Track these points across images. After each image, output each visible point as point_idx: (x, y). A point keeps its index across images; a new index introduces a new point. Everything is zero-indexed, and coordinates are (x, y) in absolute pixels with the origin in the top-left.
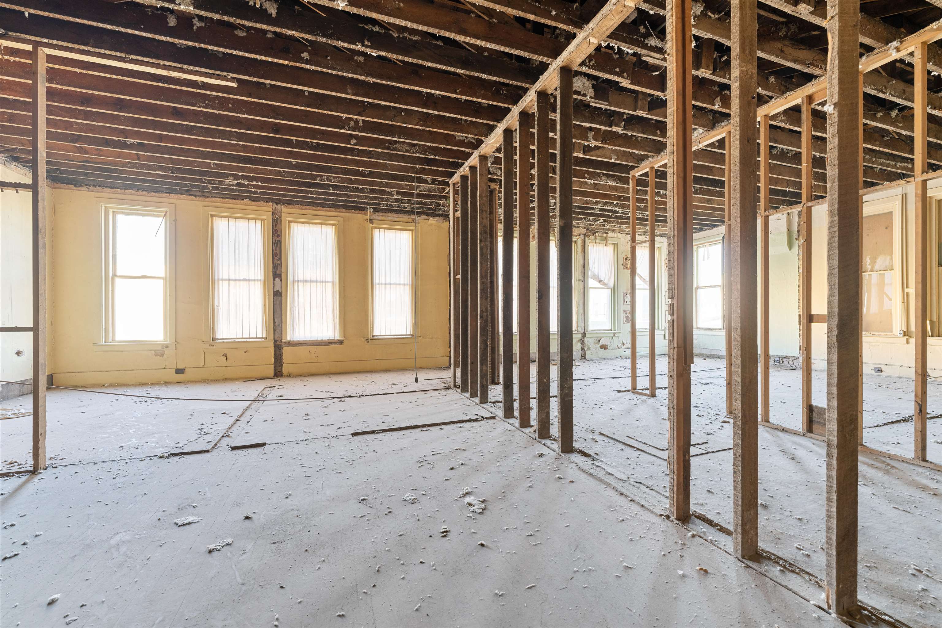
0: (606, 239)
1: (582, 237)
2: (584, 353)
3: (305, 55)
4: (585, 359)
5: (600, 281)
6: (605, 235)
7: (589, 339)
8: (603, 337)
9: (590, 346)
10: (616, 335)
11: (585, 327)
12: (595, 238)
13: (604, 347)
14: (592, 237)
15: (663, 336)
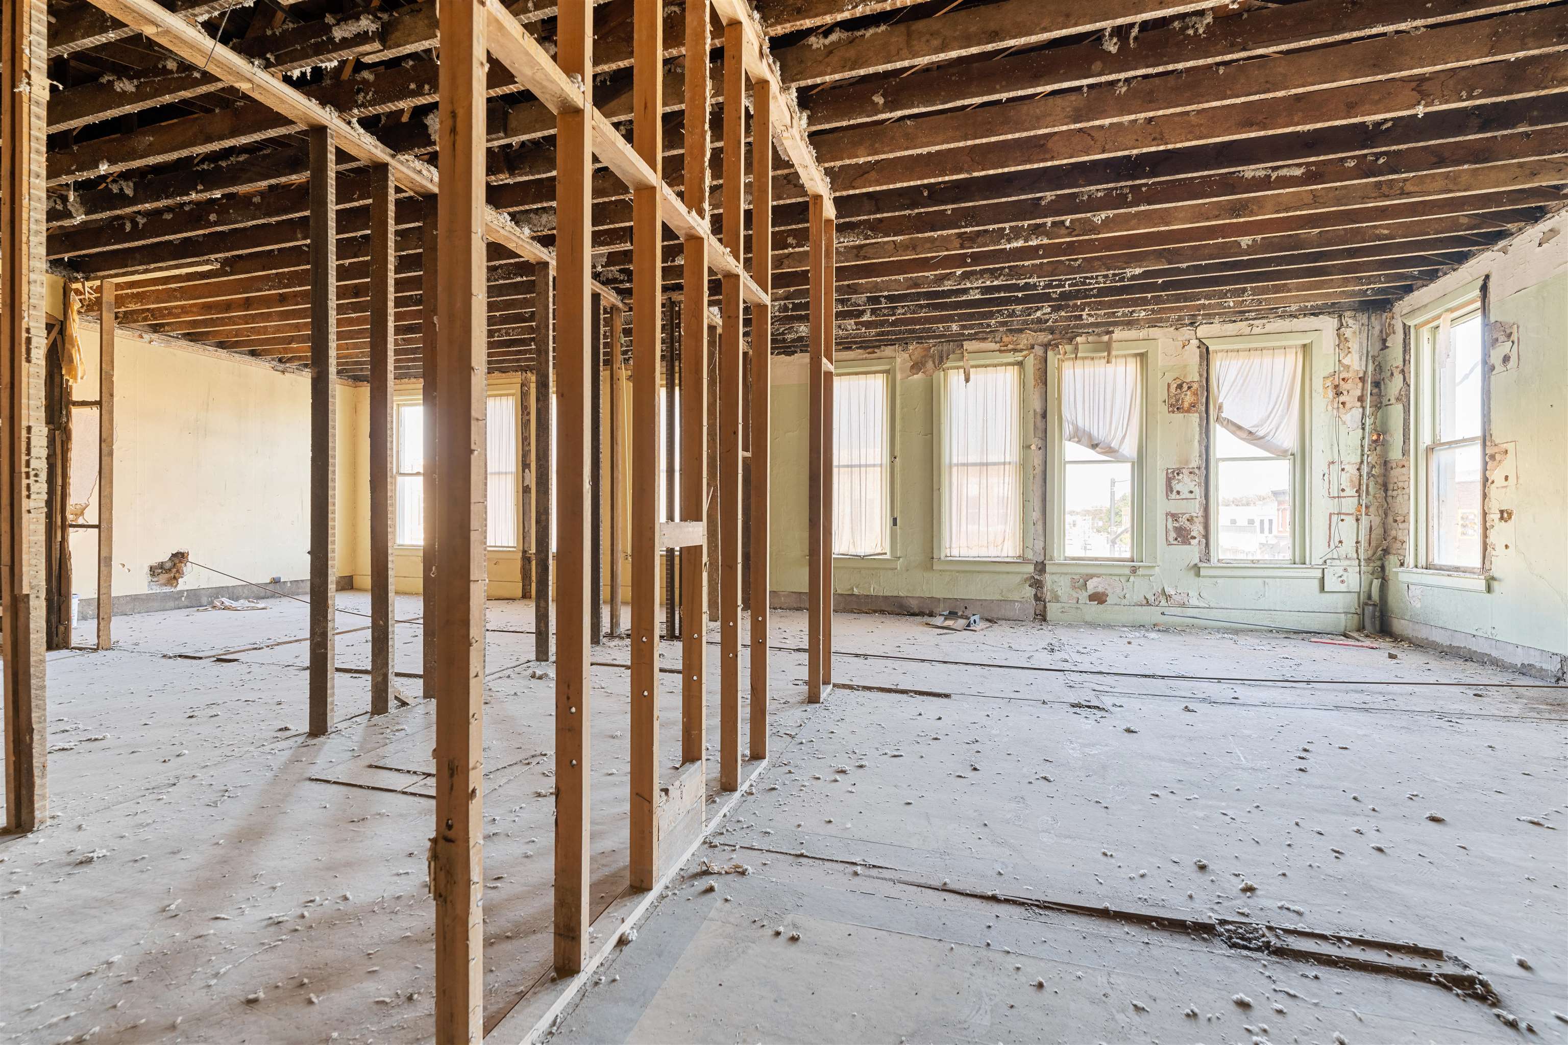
0: (1108, 347)
1: (1039, 350)
2: (1041, 607)
3: (213, 217)
4: (1045, 620)
5: (1094, 446)
6: (1106, 338)
7: (1055, 578)
8: (1098, 576)
9: (1059, 593)
10: (1140, 572)
11: (1044, 549)
12: (1076, 349)
13: (1099, 598)
14: (1068, 348)
15: (1316, 583)
